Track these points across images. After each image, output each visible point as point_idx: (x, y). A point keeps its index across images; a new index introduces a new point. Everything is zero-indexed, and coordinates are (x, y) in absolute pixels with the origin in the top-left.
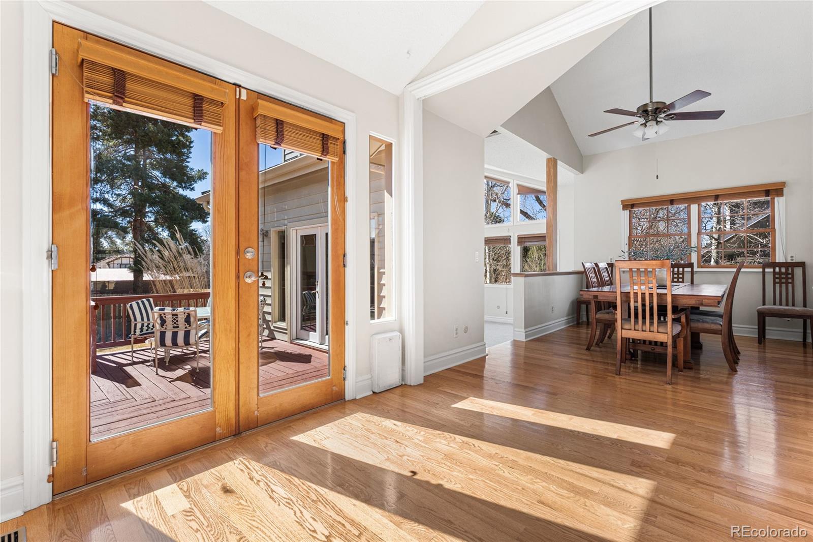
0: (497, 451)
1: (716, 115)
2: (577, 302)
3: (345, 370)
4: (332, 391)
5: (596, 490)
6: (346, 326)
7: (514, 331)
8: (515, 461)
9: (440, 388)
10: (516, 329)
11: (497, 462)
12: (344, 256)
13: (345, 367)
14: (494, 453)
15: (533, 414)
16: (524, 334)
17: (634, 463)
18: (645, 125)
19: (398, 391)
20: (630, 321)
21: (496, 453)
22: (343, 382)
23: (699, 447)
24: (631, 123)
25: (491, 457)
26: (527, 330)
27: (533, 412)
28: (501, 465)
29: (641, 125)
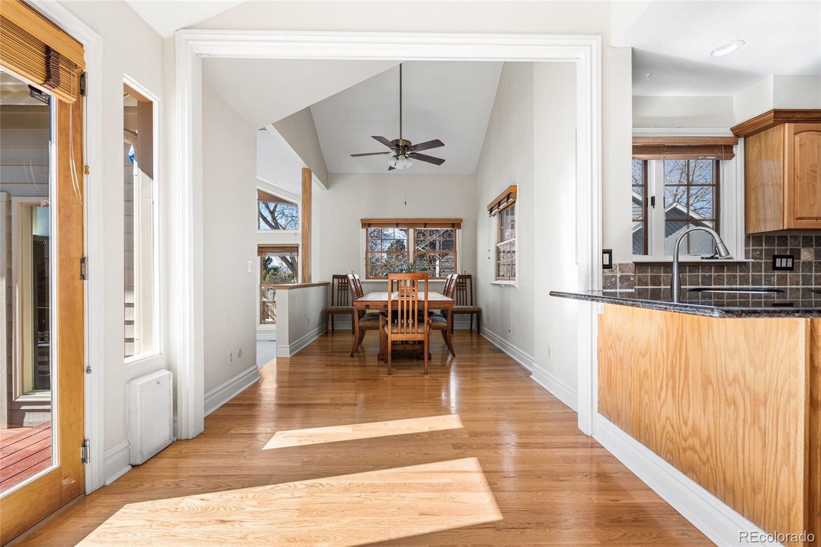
0: (350, 481)
1: (439, 162)
2: (326, 312)
3: (85, 446)
4: (61, 487)
5: (449, 481)
6: (86, 375)
7: (277, 348)
8: (372, 484)
9: (233, 432)
10: (279, 346)
11: (357, 492)
12: (83, 260)
13: (85, 441)
14: (348, 484)
15: (353, 430)
16: (289, 349)
17: (455, 447)
18: (397, 157)
19: (171, 452)
20: (398, 326)
21: (350, 484)
22: (81, 467)
23: (478, 418)
24: (386, 153)
25: (347, 489)
26: (291, 345)
27: (352, 428)
28: (363, 494)
29: (394, 156)
